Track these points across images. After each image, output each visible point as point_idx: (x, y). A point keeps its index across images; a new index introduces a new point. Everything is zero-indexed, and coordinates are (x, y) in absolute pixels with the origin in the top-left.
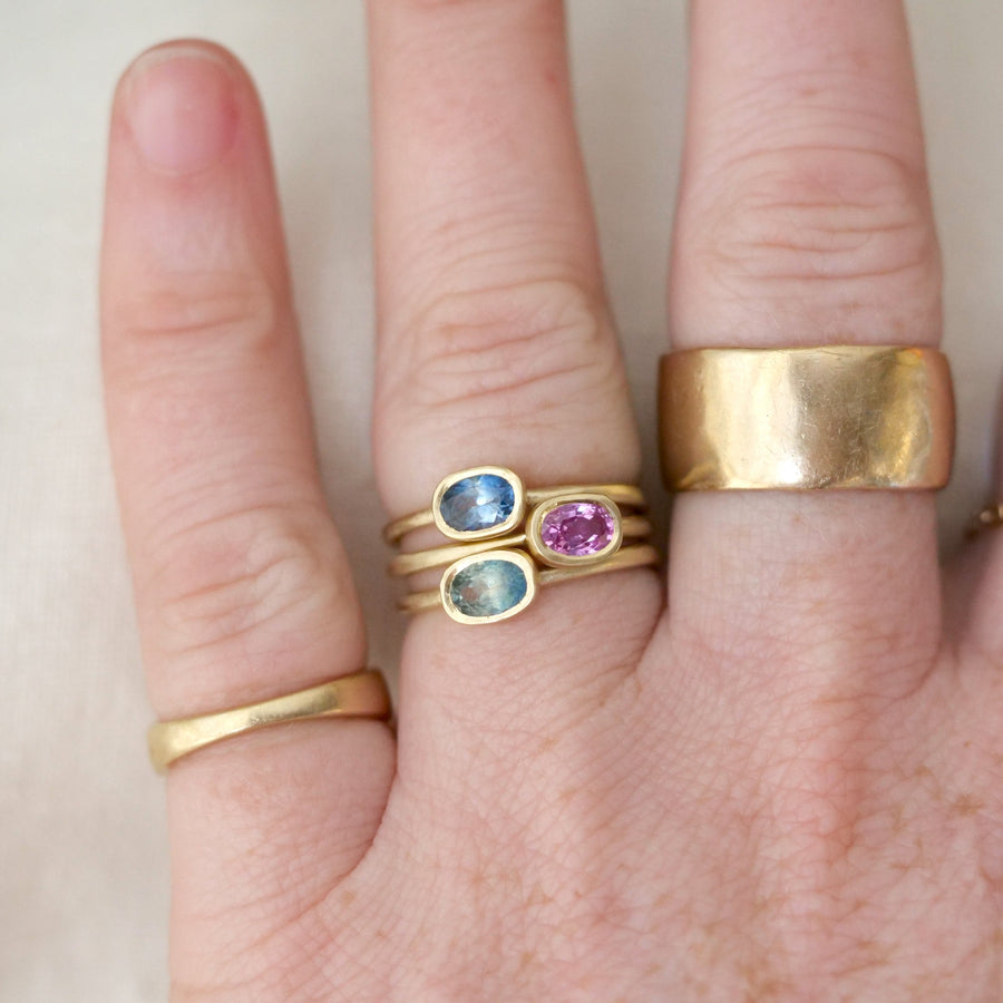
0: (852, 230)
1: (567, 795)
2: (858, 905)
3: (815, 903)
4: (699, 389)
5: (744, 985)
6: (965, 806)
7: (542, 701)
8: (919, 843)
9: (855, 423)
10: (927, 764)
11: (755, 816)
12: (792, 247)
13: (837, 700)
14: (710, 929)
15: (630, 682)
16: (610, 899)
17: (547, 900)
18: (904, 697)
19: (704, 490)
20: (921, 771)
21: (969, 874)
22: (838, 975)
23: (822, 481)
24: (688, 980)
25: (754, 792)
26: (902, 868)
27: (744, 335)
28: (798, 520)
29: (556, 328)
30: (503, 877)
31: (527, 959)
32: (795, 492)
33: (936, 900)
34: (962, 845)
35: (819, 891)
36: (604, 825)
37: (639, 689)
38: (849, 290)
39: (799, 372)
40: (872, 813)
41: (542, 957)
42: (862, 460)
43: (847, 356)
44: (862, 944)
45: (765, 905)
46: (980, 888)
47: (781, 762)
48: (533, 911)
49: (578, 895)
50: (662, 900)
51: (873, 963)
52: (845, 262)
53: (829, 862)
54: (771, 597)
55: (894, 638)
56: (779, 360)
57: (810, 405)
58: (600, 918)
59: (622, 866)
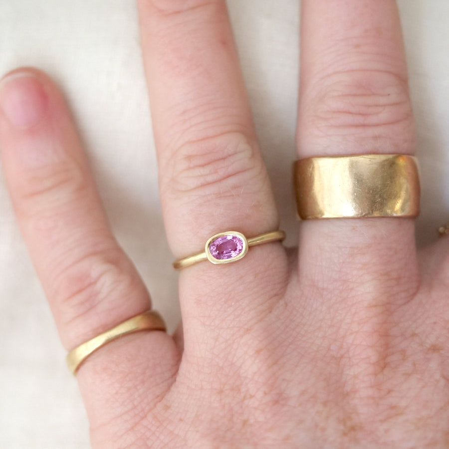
0: (377, 106)
1: (258, 352)
2: (389, 391)
3: (370, 392)
4: (310, 175)
5: (342, 427)
6: (435, 349)
7: (244, 313)
8: (414, 365)
9: (378, 188)
10: (416, 332)
11: (342, 357)
12: (350, 113)
13: (375, 306)
14: (325, 404)
15: (282, 302)
16: (280, 394)
17: (252, 397)
18: (405, 304)
19: (313, 219)
20: (414, 335)
21: (437, 376)
22: (382, 421)
23: (364, 214)
24: (316, 426)
25: (341, 347)
26: (408, 375)
27: (329, 151)
28: (354, 229)
29: (235, 153)
30: (232, 389)
31: (245, 423)
32: (353, 218)
33: (423, 387)
34: (434, 365)
35: (372, 387)
36: (275, 363)
37: (286, 305)
38: (376, 131)
39: (352, 166)
40: (393, 354)
41: (252, 421)
42: (381, 204)
43: (374, 159)
44: (393, 407)
45: (348, 394)
46: (442, 382)
47: (351, 334)
48: (246, 402)
49: (265, 393)
50: (303, 393)
51: (397, 415)
52: (373, 119)
53: (375, 374)
54: (343, 262)
55: (398, 279)
56: (344, 162)
57: (358, 181)
58: (276, 402)
59: (284, 380)
